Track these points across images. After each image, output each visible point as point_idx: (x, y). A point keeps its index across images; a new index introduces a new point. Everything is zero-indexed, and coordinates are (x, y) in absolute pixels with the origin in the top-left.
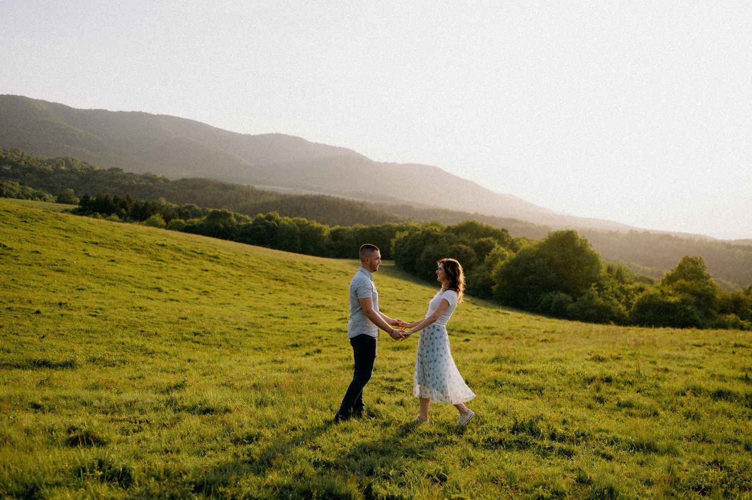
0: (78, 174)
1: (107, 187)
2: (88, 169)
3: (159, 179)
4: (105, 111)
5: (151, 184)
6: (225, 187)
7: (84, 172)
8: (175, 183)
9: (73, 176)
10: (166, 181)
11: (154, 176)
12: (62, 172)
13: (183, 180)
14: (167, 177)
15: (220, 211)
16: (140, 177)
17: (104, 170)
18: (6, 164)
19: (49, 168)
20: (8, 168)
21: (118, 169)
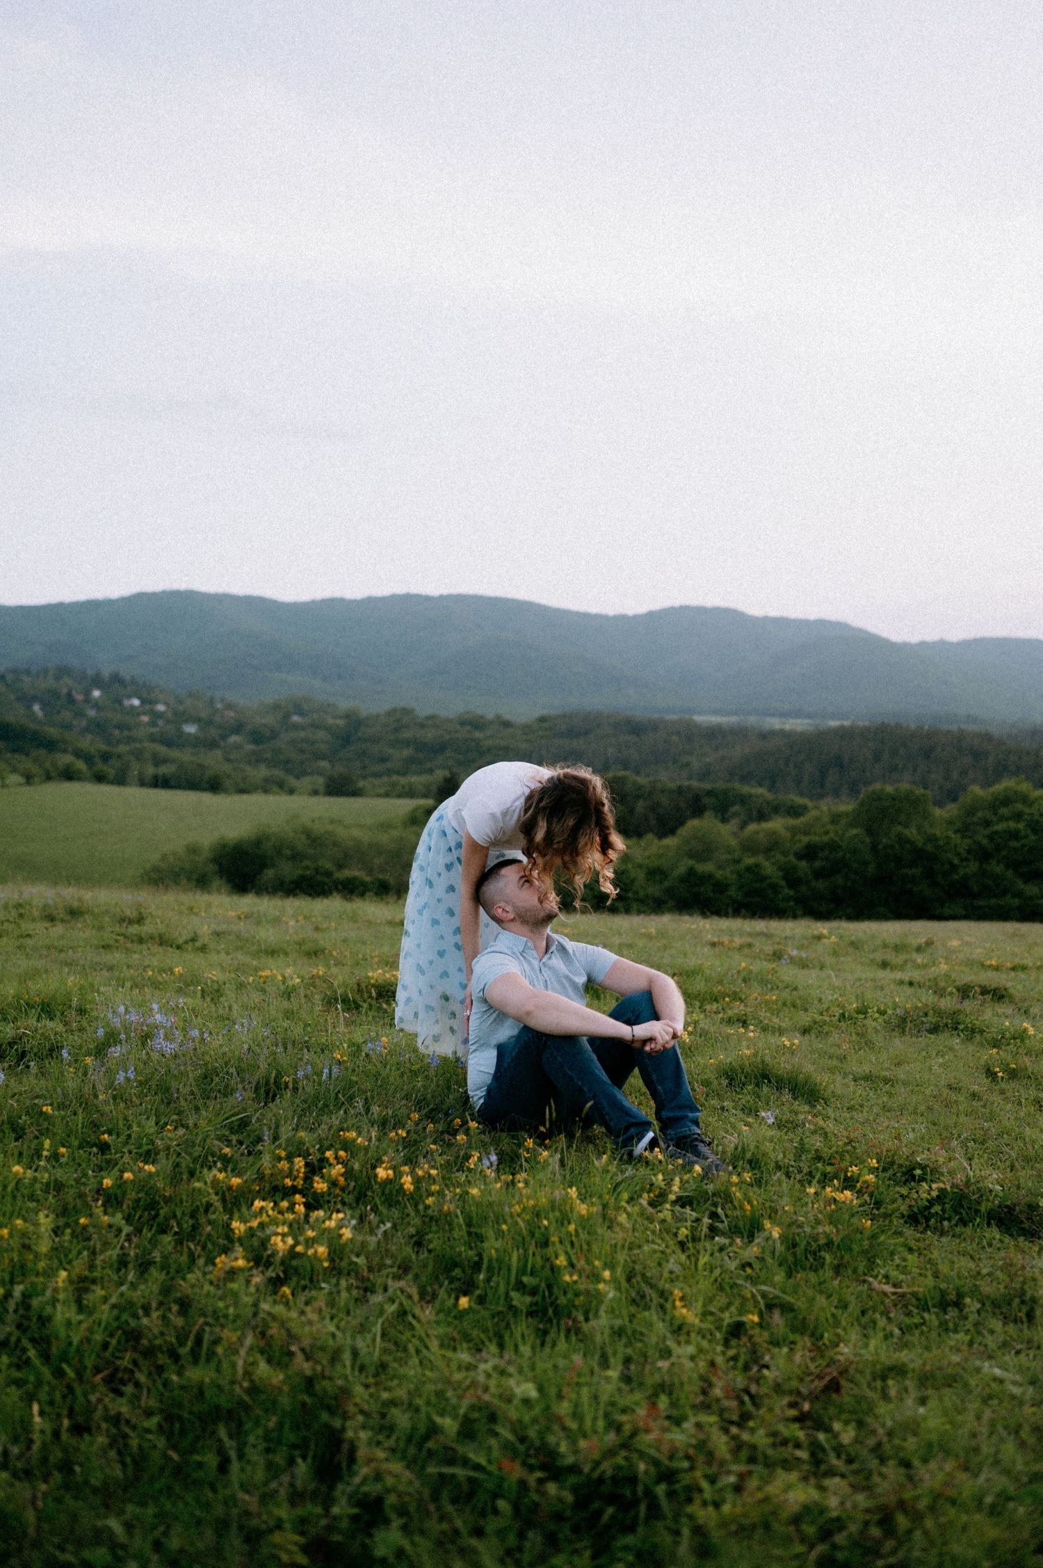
0: (327, 729)
1: (391, 751)
2: (347, 716)
3: (491, 723)
4: (342, 600)
5: (477, 734)
6: (636, 728)
7: (338, 722)
8: (527, 729)
9: (321, 734)
10: (507, 724)
11: (481, 717)
12: (296, 727)
13: (542, 719)
14: (508, 717)
15: (889, 789)
16: (451, 721)
17: (378, 716)
18: (187, 721)
19: (270, 720)
20: (191, 729)
21: (406, 711)
